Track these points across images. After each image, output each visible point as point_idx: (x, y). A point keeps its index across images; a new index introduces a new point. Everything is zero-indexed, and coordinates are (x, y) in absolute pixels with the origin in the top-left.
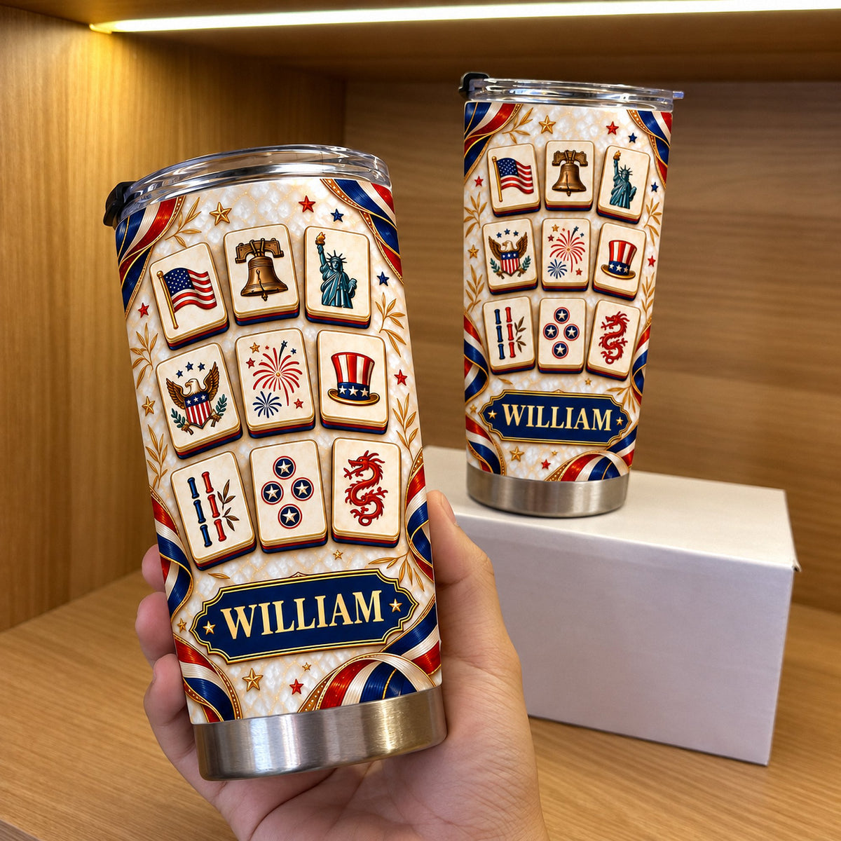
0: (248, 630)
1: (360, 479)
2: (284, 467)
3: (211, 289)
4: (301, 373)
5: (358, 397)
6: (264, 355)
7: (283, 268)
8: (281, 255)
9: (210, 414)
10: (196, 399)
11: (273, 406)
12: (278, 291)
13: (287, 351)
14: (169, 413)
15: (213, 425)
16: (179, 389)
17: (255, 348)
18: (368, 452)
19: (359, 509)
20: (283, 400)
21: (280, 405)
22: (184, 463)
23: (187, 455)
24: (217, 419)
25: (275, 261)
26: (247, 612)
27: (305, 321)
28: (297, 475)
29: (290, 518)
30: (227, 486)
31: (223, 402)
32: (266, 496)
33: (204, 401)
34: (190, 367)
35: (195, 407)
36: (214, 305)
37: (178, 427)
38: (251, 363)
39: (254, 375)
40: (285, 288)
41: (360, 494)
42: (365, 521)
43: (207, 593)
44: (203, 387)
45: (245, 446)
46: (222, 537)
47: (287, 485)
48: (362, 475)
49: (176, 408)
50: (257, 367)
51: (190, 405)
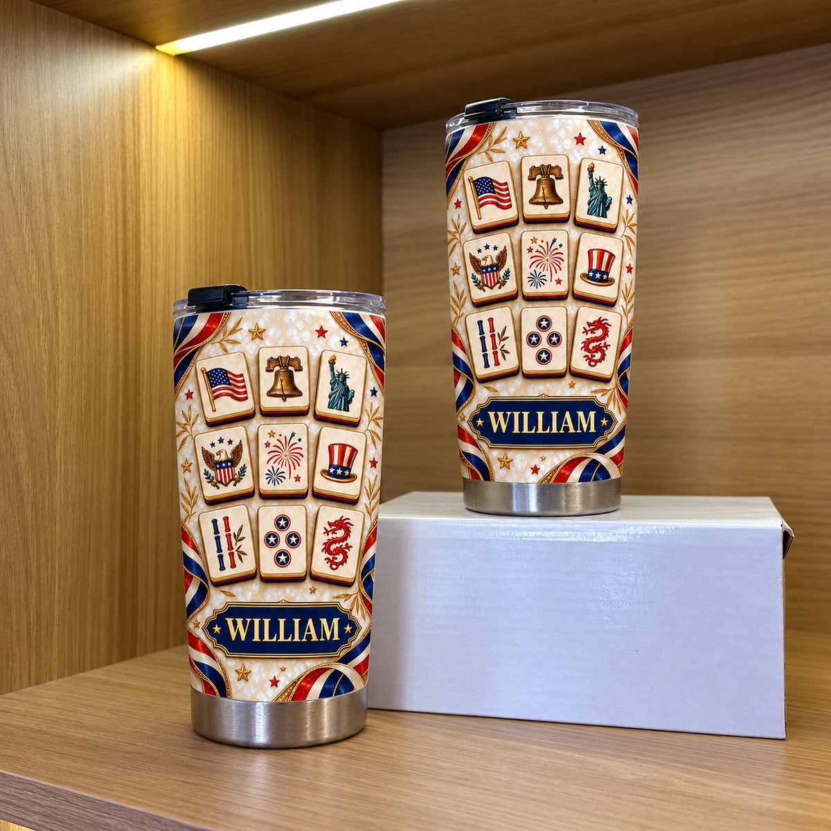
0: (243, 636)
1: (334, 536)
2: (282, 523)
3: (244, 387)
4: (302, 456)
5: (342, 476)
6: (278, 440)
7: (301, 380)
8: (300, 369)
9: (233, 476)
10: (224, 465)
11: (281, 478)
12: (294, 396)
13: (294, 440)
14: (202, 472)
15: (235, 485)
16: (211, 456)
17: (272, 434)
18: (342, 517)
19: (331, 557)
20: (286, 475)
21: (284, 478)
22: (211, 508)
23: (213, 503)
24: (238, 481)
25: (296, 374)
26: (244, 623)
27: (313, 419)
28: (291, 529)
29: (283, 559)
30: (241, 530)
31: (243, 469)
32: (268, 541)
33: (230, 467)
34: (221, 441)
35: (222, 470)
36: (246, 398)
37: (208, 482)
38: (268, 445)
39: (269, 453)
40: (300, 394)
41: (333, 547)
42: (334, 567)
43: (217, 604)
44: (230, 457)
45: (256, 503)
46: (233, 566)
47: (283, 535)
48: (336, 533)
49: (208, 469)
50: (271, 448)
51: (218, 469)
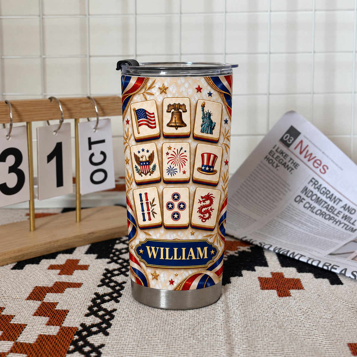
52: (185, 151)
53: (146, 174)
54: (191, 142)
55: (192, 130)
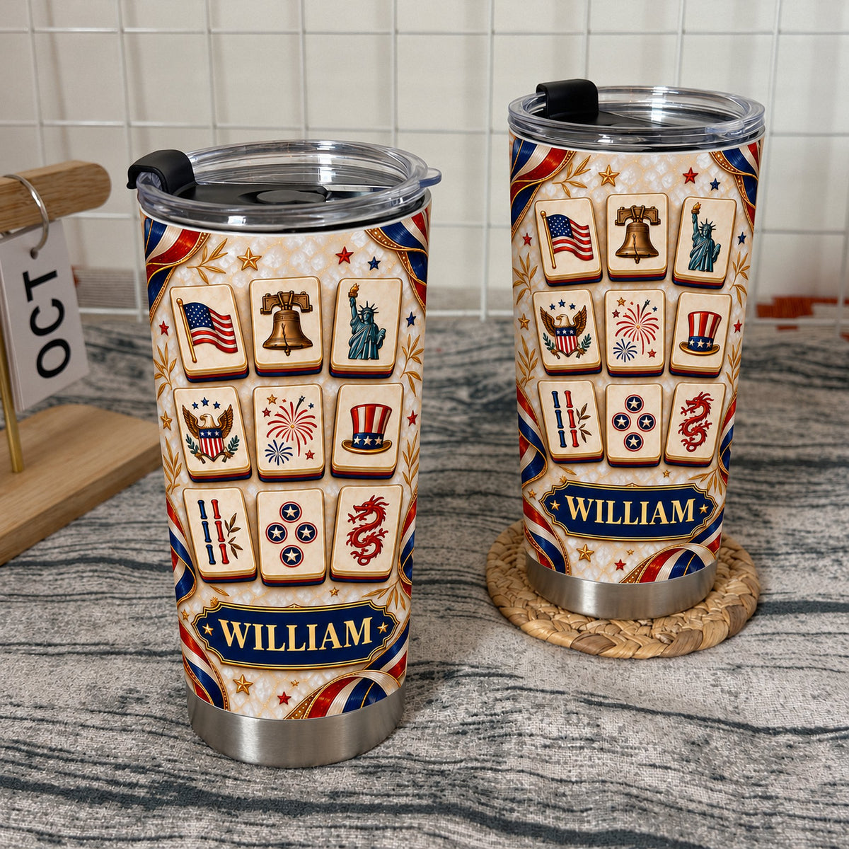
52: (311, 406)
53: (213, 459)
54: (324, 384)
55: (327, 354)
